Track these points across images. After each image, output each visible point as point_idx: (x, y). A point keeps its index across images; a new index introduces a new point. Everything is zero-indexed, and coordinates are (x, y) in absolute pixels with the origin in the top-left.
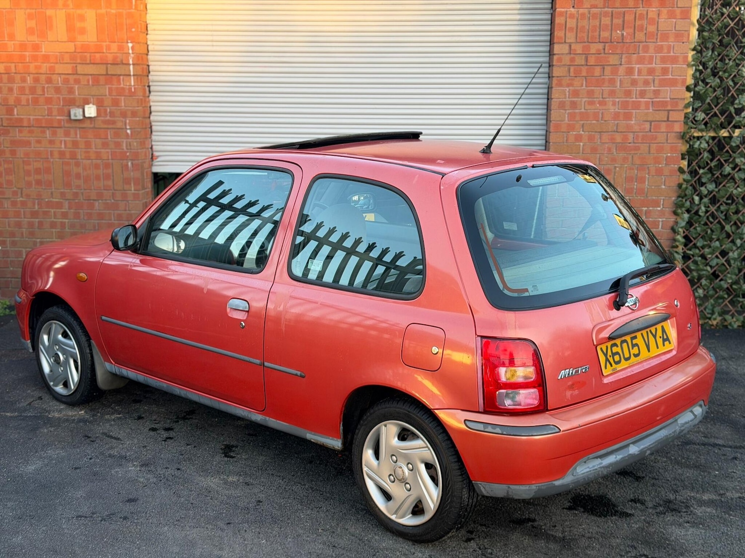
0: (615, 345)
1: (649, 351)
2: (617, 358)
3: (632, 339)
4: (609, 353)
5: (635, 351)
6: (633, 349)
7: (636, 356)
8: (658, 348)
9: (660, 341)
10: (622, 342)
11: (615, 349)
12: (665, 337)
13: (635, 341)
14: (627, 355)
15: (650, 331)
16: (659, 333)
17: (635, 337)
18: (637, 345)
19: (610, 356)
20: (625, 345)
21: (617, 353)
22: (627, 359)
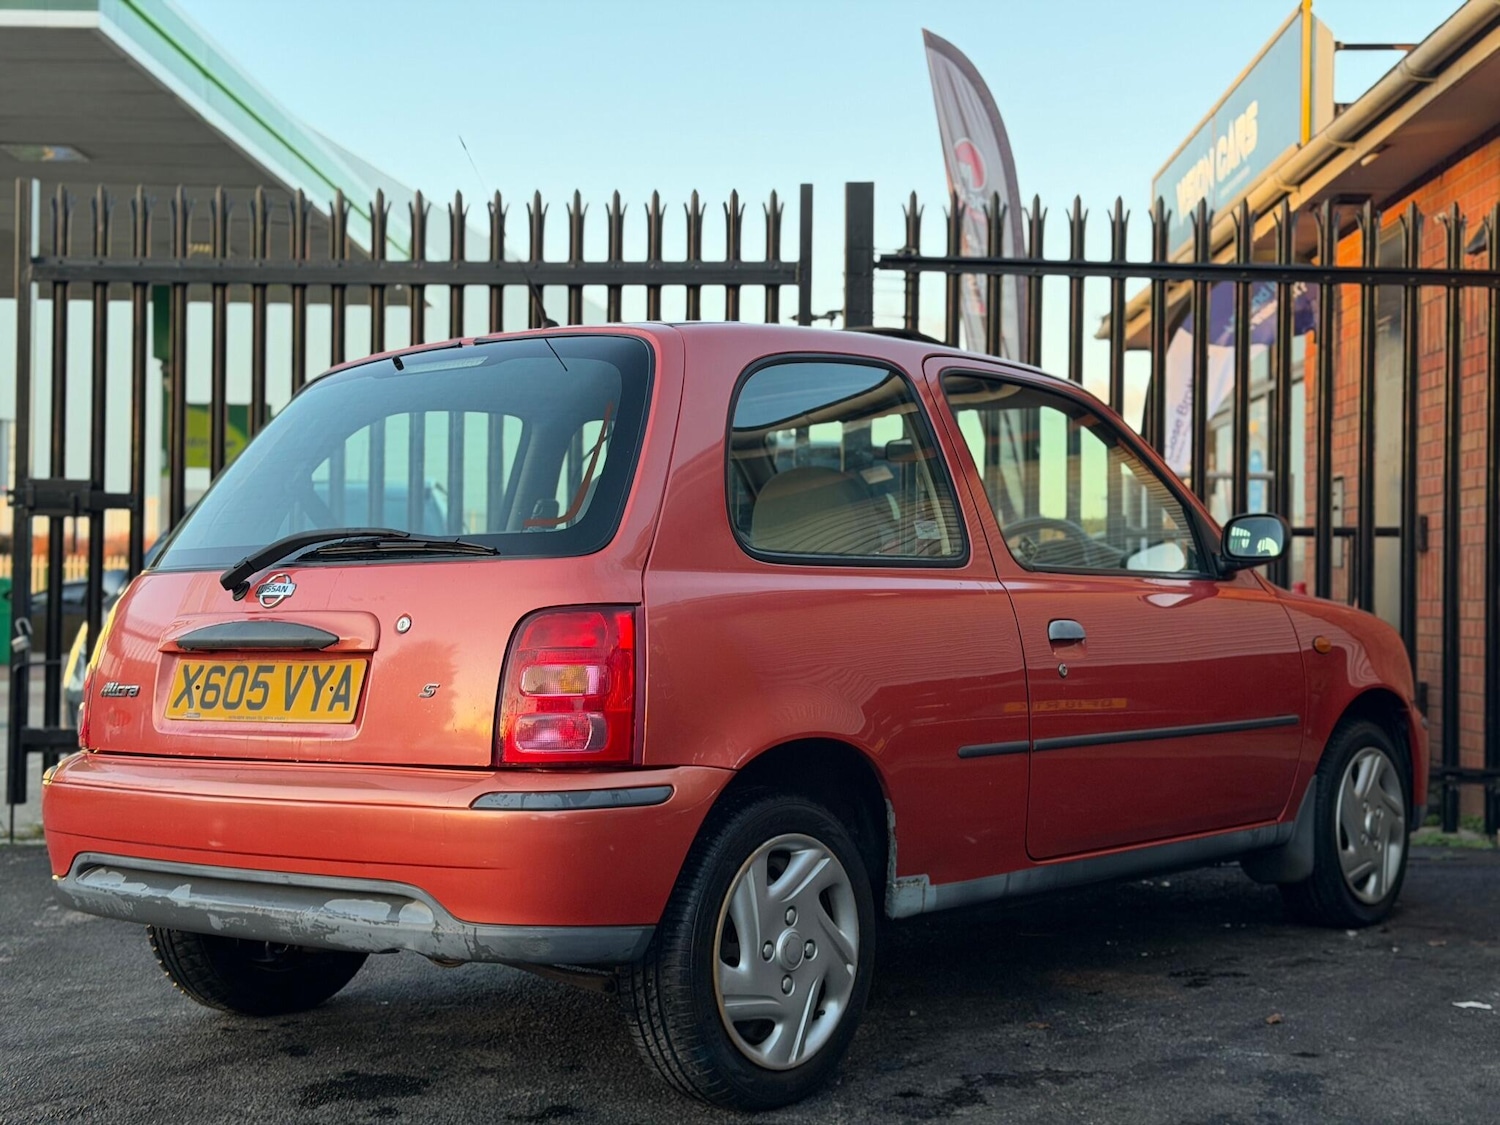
0: (221, 670)
1: (288, 707)
2: (210, 696)
3: (261, 670)
4: (201, 681)
5: (256, 696)
6: (251, 689)
7: (251, 705)
8: (314, 708)
9: (327, 695)
10: (236, 670)
11: (216, 678)
12: (342, 692)
13: (262, 677)
14: (233, 698)
15: (315, 669)
16: (334, 680)
17: (270, 669)
18: (266, 686)
19: (198, 687)
20: (239, 677)
21: (216, 687)
22: (229, 706)
